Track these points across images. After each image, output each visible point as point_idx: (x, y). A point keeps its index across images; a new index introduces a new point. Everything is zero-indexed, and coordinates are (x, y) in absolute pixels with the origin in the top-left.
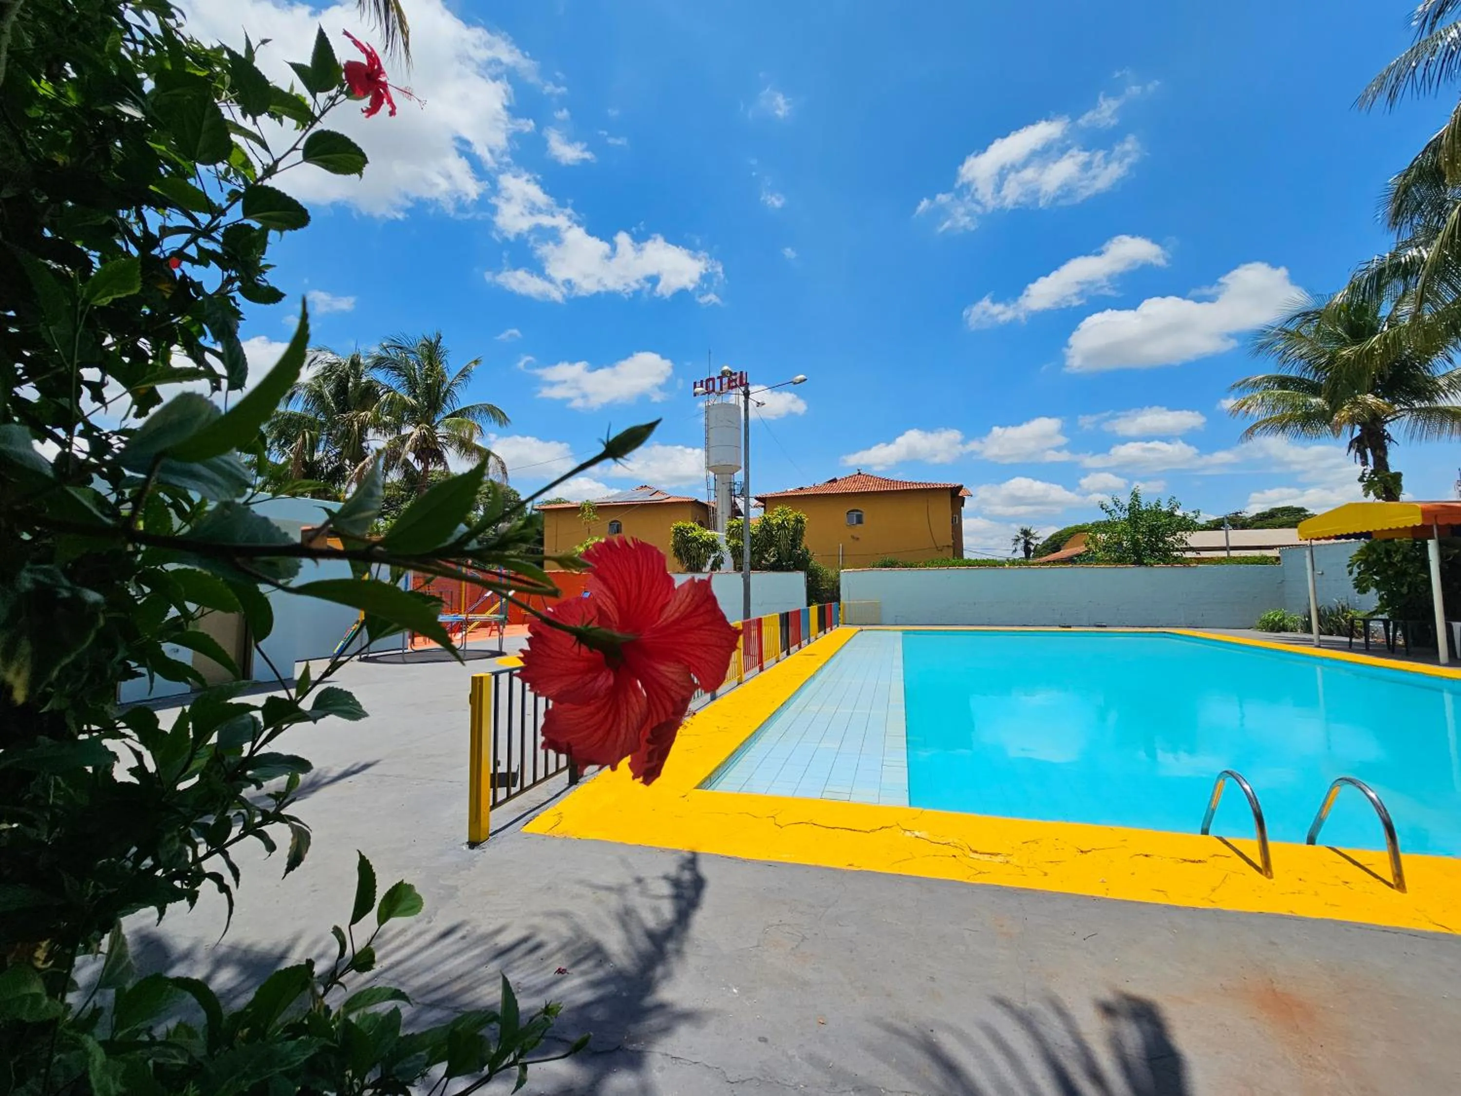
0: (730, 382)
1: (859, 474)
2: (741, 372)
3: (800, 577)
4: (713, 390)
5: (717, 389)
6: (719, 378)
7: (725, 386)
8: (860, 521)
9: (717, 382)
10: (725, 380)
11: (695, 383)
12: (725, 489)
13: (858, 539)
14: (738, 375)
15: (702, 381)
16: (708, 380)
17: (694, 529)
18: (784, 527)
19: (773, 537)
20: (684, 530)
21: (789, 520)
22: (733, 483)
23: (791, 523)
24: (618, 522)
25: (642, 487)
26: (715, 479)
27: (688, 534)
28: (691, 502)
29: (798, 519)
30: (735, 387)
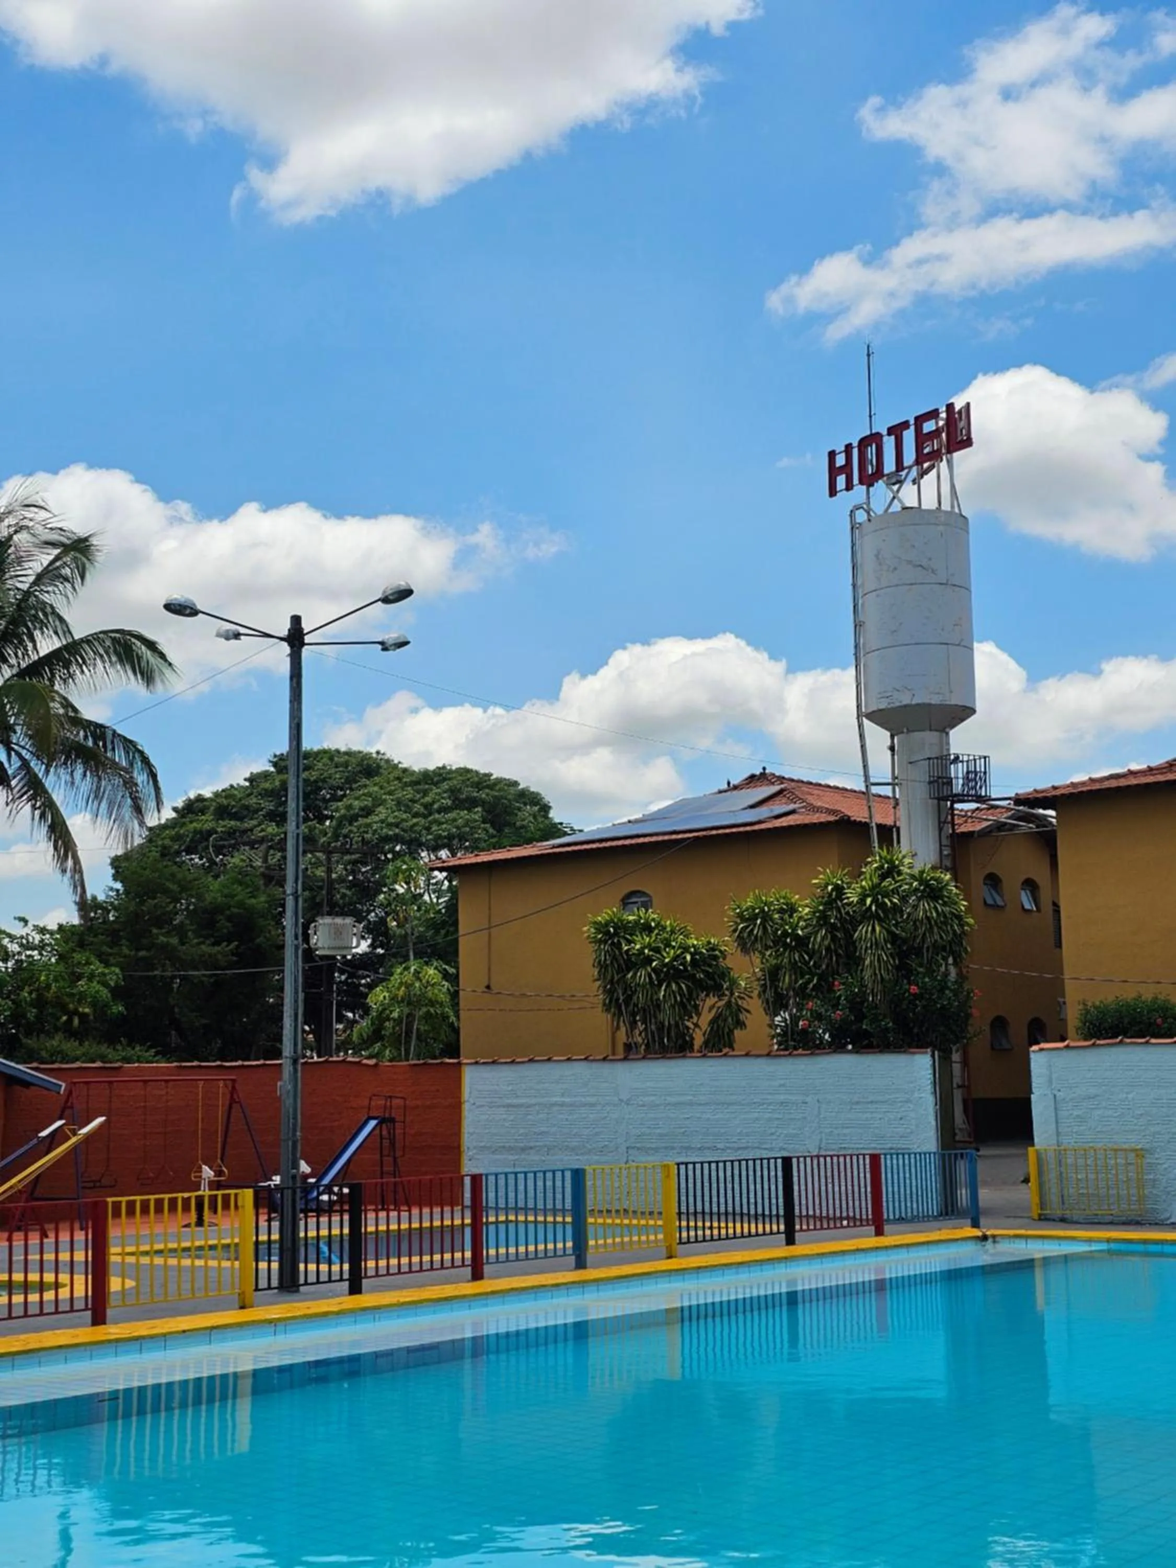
0: (921, 439)
2: (950, 407)
3: (916, 1070)
4: (879, 474)
5: (889, 466)
6: (890, 431)
7: (909, 456)
9: (889, 443)
10: (909, 436)
11: (832, 455)
12: (921, 774)
14: (944, 415)
15: (849, 448)
16: (864, 443)
17: (647, 928)
18: (867, 916)
19: (851, 944)
20: (616, 934)
21: (895, 891)
22: (944, 760)
23: (904, 899)
24: (643, 894)
25: (752, 777)
26: (892, 748)
27: (629, 942)
28: (829, 823)
29: (928, 885)
30: (935, 456)
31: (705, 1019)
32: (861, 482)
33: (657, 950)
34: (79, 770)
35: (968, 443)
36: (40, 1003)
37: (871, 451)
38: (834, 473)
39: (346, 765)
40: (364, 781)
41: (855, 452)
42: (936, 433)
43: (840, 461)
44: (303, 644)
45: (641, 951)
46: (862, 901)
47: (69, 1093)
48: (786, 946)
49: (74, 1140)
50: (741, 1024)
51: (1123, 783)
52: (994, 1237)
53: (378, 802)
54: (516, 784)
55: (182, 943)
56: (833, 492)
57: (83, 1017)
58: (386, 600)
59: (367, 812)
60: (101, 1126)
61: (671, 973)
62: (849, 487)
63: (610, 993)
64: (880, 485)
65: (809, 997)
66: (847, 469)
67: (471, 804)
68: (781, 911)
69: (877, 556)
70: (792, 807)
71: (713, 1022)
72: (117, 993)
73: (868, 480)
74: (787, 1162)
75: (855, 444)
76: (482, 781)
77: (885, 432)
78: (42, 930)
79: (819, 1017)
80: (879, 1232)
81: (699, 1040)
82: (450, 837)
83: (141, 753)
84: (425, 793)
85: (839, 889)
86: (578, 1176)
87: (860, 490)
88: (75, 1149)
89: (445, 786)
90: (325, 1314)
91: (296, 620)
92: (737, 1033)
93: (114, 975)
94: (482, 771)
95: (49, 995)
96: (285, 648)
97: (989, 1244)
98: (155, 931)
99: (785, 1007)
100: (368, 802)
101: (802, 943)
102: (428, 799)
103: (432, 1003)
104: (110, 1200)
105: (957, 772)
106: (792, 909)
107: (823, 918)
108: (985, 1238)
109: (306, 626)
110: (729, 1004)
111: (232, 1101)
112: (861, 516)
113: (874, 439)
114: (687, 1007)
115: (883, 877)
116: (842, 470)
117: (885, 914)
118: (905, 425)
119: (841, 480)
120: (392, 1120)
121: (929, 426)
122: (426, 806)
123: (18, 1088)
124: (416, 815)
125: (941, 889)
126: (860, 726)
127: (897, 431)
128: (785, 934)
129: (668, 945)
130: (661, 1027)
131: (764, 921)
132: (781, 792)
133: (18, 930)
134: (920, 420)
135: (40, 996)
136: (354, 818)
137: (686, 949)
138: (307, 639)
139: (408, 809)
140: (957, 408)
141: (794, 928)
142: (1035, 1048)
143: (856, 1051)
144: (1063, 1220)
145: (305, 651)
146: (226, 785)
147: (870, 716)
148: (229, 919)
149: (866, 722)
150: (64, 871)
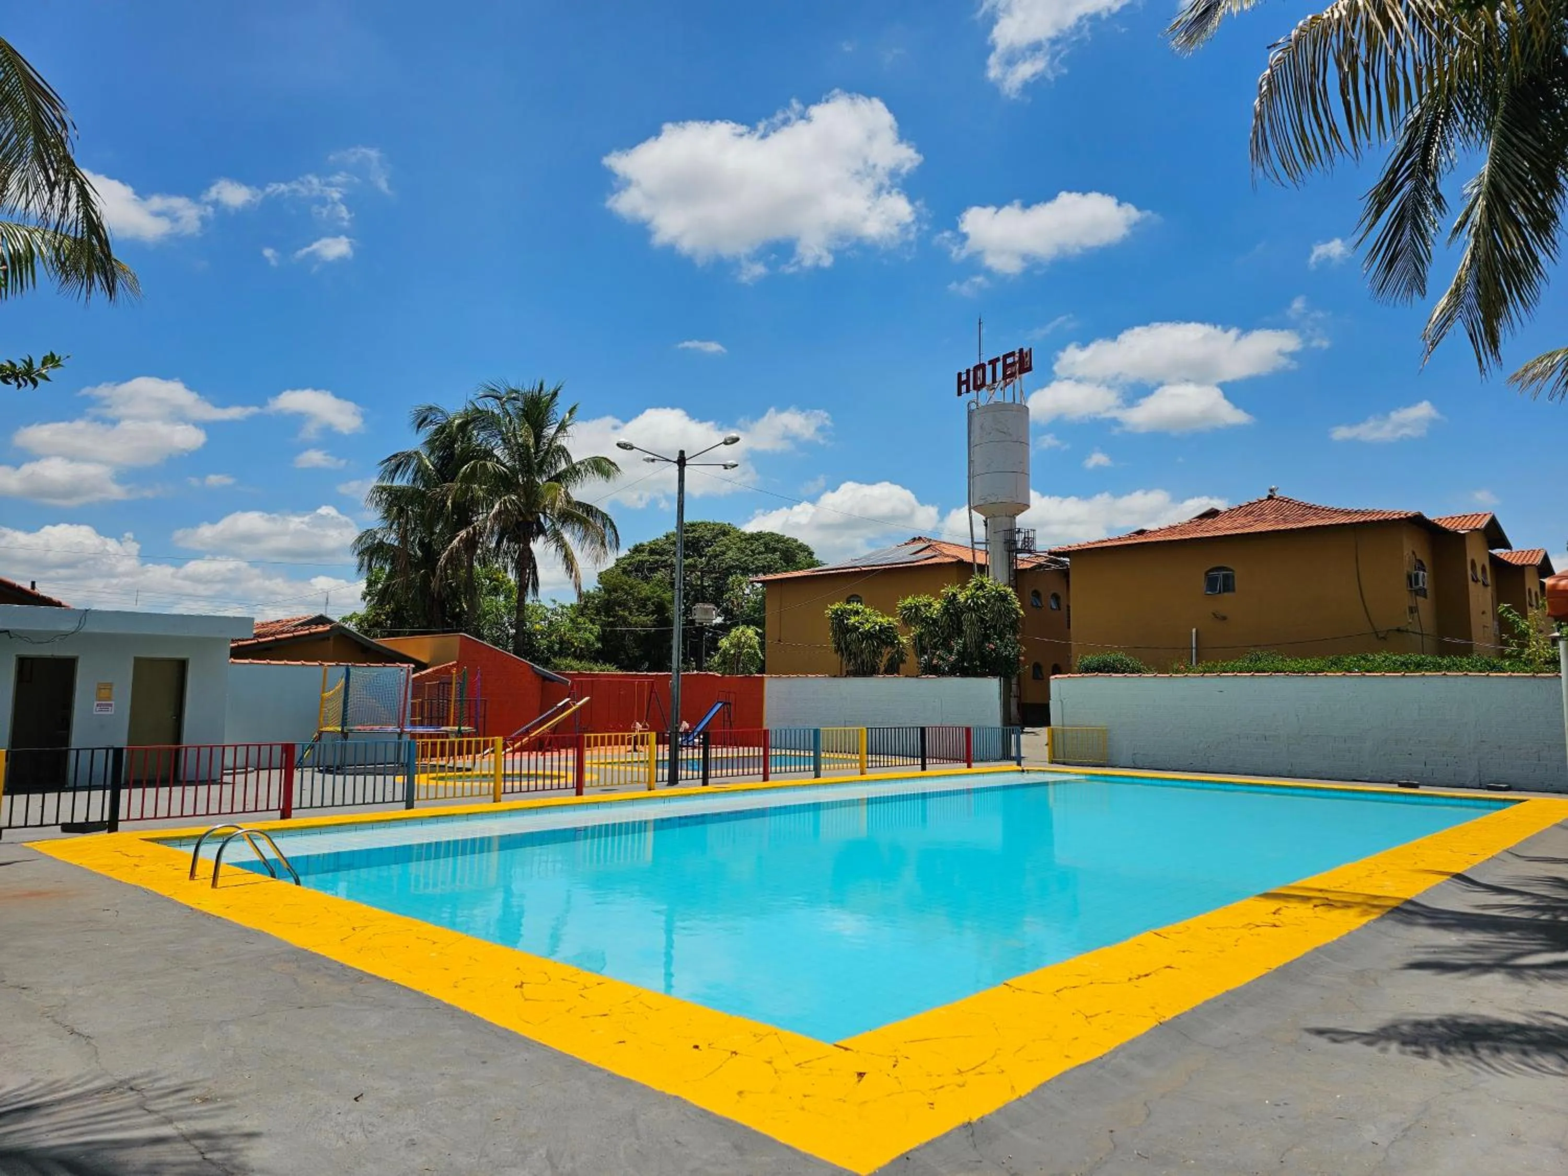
0: (1005, 367)
1: (1270, 498)
2: (1021, 351)
3: (991, 686)
4: (983, 384)
5: (989, 380)
6: (990, 363)
7: (999, 376)
8: (1228, 586)
9: (989, 369)
10: (999, 365)
11: (960, 375)
12: (1000, 538)
13: (1224, 618)
14: (1018, 355)
15: (968, 371)
16: (976, 368)
17: (857, 613)
18: (969, 609)
19: (960, 623)
20: (842, 615)
21: (984, 596)
22: (1012, 531)
23: (988, 601)
24: (858, 596)
25: (914, 539)
26: (986, 525)
27: (848, 619)
28: (952, 563)
29: (1000, 594)
30: (1013, 375)
31: (885, 659)
32: (974, 389)
33: (862, 624)
34: (576, 527)
35: (1030, 369)
36: (561, 642)
37: (980, 373)
38: (960, 383)
39: (713, 529)
40: (722, 538)
41: (972, 373)
42: (1013, 364)
43: (964, 378)
44: (685, 465)
45: (853, 624)
46: (966, 601)
47: (572, 685)
48: (927, 623)
49: (574, 708)
50: (903, 661)
51: (1105, 544)
52: (1028, 771)
53: (729, 548)
54: (796, 541)
55: (630, 614)
56: (959, 394)
57: (581, 649)
58: (726, 443)
59: (724, 553)
60: (587, 702)
61: (868, 635)
62: (968, 391)
63: (839, 644)
64: (984, 389)
65: (938, 649)
66: (967, 382)
67: (775, 550)
68: (925, 606)
69: (981, 427)
70: (933, 554)
71: (889, 660)
72: (598, 639)
73: (978, 388)
74: (923, 730)
75: (972, 369)
76: (779, 539)
77: (987, 363)
78: (563, 607)
79: (943, 659)
80: (969, 766)
81: (882, 669)
82: (764, 567)
83: (610, 520)
84: (752, 544)
85: (954, 595)
86: (816, 732)
87: (973, 393)
88: (575, 712)
89: (761, 541)
90: (689, 795)
91: (682, 452)
92: (901, 666)
93: (597, 629)
94: (781, 534)
95: (565, 638)
96: (676, 467)
97: (1025, 774)
98: (617, 608)
99: (926, 653)
100: (724, 548)
101: (935, 621)
102: (753, 548)
103: (750, 647)
104: (586, 735)
105: (1020, 537)
106: (930, 605)
107: (946, 609)
108: (1023, 771)
109: (687, 456)
110: (897, 652)
111: (651, 692)
112: (973, 406)
113: (982, 366)
114: (876, 653)
115: (977, 589)
116: (964, 382)
117: (977, 608)
118: (997, 360)
119: (964, 388)
120: (729, 704)
121: (1009, 361)
122: (752, 551)
123: (547, 682)
124: (747, 555)
125: (1007, 596)
126: (970, 513)
127: (993, 362)
128: (927, 617)
129: (867, 621)
130: (863, 662)
131: (916, 610)
132: (929, 546)
133: (550, 605)
134: (1006, 357)
135: (561, 638)
136: (717, 556)
137: (877, 623)
138: (687, 462)
139: (743, 552)
140: (1025, 350)
141: (931, 614)
142: (1052, 677)
143: (961, 676)
144: (1064, 764)
145: (686, 469)
146: (654, 539)
147: (976, 508)
148: (653, 604)
149: (972, 511)
150: (571, 576)
